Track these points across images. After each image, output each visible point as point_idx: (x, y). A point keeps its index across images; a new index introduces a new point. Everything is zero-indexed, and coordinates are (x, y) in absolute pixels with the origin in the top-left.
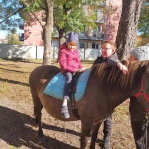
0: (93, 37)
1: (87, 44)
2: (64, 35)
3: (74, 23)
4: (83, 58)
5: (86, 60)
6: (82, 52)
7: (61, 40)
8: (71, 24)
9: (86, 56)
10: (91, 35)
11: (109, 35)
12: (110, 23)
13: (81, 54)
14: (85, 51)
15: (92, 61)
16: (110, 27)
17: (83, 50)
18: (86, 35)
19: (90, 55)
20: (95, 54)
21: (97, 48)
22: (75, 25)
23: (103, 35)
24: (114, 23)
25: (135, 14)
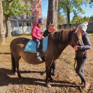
0: (27, 19)
1: (24, 24)
2: (9, 18)
3: (15, 11)
4: (23, 33)
5: (24, 33)
6: (21, 29)
7: (7, 22)
8: (13, 12)
9: (24, 31)
10: (25, 18)
11: (36, 17)
12: (36, 10)
13: (20, 30)
14: (23, 28)
15: (28, 34)
16: (36, 12)
17: (21, 27)
18: (22, 18)
19: (26, 30)
20: (29, 29)
21: (30, 26)
22: (16, 12)
23: (32, 18)
24: (38, 10)
25: (56, 6)
